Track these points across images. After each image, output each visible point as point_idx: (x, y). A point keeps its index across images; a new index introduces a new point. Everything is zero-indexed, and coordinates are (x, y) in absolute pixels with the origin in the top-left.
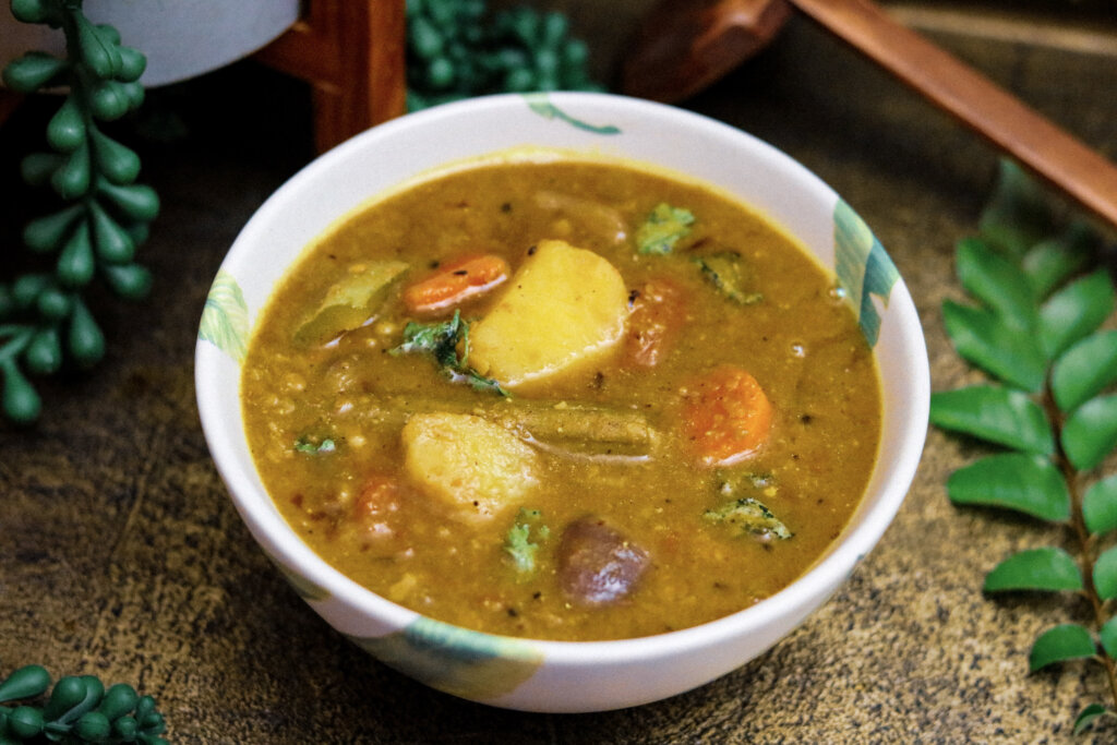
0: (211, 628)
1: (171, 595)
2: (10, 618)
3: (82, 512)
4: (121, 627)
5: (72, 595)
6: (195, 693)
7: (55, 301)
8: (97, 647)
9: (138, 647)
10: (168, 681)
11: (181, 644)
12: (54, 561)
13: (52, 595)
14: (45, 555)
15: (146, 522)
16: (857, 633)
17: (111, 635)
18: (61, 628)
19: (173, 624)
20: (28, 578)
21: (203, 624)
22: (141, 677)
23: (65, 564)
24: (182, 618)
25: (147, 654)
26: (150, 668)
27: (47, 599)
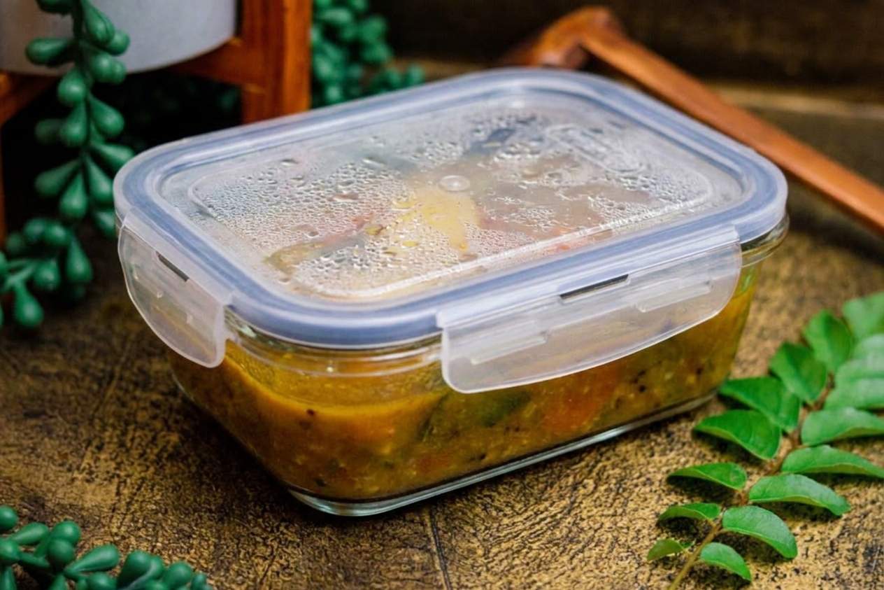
0: (170, 457)
1: (140, 437)
2: (19, 452)
3: (72, 387)
4: (103, 456)
5: (66, 438)
6: (158, 497)
8: (84, 469)
9: (116, 469)
10: (139, 489)
11: (148, 467)
12: (51, 417)
13: (51, 438)
14: (44, 413)
15: (120, 393)
16: (656, 458)
17: (95, 462)
18: (56, 457)
19: (141, 456)
20: (32, 428)
21: (165, 455)
22: (118, 488)
23: (60, 419)
24: (148, 451)
25: (122, 474)
26: (125, 482)
27: (46, 440)
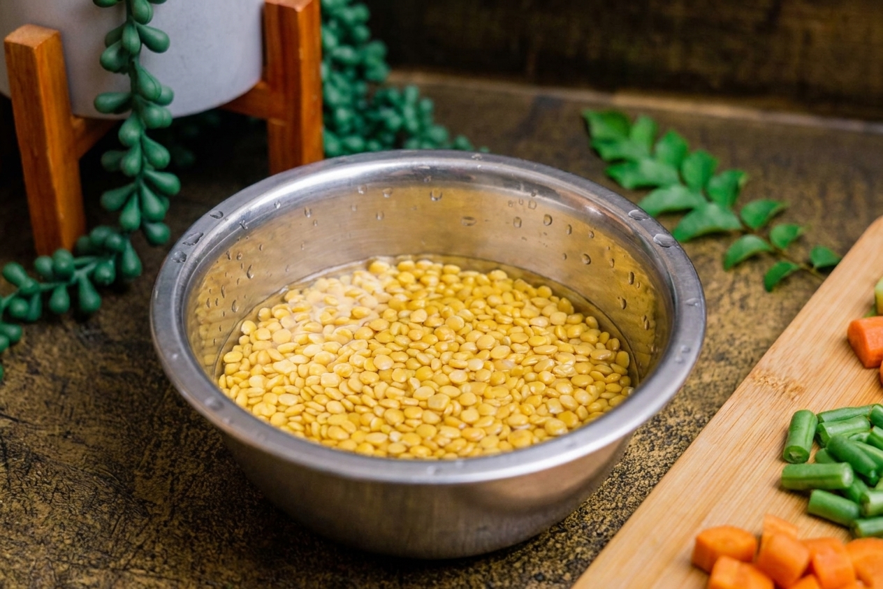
0: (219, 455)
1: (192, 434)
3: (135, 387)
4: (159, 454)
6: (207, 494)
7: (116, 240)
8: (143, 466)
9: (170, 466)
10: (190, 487)
11: (199, 465)
12: (117, 416)
14: (111, 413)
16: (656, 453)
17: (152, 459)
19: (194, 453)
21: (214, 452)
22: (172, 484)
24: (200, 448)
25: (177, 471)
26: (178, 479)
